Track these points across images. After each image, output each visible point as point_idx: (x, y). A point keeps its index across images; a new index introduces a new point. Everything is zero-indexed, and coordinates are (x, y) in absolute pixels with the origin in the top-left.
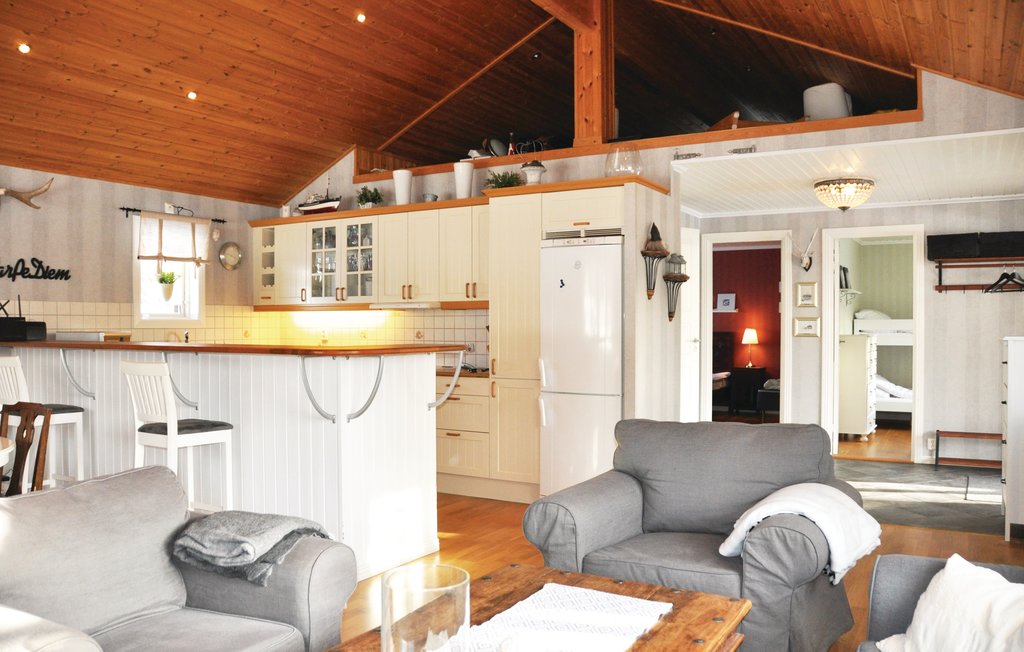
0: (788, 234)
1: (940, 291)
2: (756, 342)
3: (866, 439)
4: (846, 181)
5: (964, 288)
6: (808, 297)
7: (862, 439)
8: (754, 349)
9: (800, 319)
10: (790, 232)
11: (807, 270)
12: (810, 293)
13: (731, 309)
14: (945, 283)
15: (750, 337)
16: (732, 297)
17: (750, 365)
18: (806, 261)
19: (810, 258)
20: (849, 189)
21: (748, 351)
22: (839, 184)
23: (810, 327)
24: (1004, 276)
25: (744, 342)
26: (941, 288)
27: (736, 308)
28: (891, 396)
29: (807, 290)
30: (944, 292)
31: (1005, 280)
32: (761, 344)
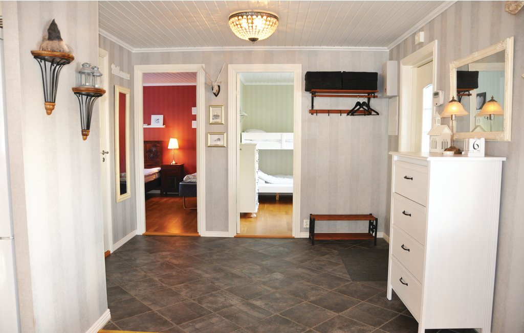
0: (202, 67)
1: (312, 114)
2: (177, 147)
3: (255, 215)
4: (257, 14)
5: (329, 112)
6: (216, 116)
7: (252, 216)
8: (177, 152)
9: (212, 134)
10: (204, 65)
11: (216, 96)
12: (219, 114)
13: (160, 125)
14: (316, 108)
15: (173, 144)
16: (161, 117)
17: (174, 162)
18: (216, 88)
19: (219, 86)
20: (259, 21)
21: (172, 153)
22: (252, 16)
23: (219, 139)
24: (358, 104)
25: (169, 147)
26: (313, 111)
27: (164, 124)
28: (266, 182)
29: (217, 111)
30: (315, 114)
31: (358, 107)
32: (180, 148)
